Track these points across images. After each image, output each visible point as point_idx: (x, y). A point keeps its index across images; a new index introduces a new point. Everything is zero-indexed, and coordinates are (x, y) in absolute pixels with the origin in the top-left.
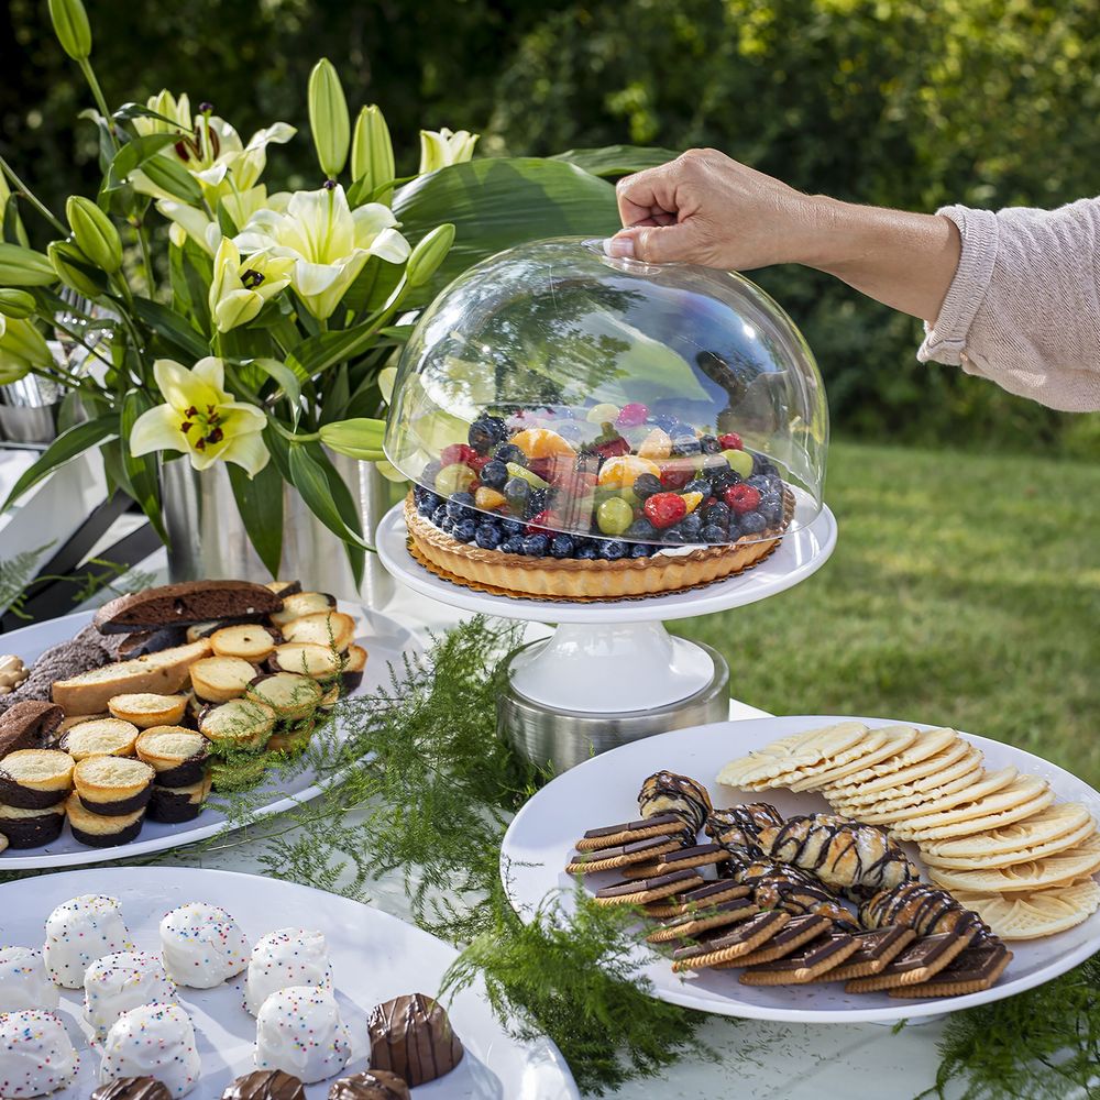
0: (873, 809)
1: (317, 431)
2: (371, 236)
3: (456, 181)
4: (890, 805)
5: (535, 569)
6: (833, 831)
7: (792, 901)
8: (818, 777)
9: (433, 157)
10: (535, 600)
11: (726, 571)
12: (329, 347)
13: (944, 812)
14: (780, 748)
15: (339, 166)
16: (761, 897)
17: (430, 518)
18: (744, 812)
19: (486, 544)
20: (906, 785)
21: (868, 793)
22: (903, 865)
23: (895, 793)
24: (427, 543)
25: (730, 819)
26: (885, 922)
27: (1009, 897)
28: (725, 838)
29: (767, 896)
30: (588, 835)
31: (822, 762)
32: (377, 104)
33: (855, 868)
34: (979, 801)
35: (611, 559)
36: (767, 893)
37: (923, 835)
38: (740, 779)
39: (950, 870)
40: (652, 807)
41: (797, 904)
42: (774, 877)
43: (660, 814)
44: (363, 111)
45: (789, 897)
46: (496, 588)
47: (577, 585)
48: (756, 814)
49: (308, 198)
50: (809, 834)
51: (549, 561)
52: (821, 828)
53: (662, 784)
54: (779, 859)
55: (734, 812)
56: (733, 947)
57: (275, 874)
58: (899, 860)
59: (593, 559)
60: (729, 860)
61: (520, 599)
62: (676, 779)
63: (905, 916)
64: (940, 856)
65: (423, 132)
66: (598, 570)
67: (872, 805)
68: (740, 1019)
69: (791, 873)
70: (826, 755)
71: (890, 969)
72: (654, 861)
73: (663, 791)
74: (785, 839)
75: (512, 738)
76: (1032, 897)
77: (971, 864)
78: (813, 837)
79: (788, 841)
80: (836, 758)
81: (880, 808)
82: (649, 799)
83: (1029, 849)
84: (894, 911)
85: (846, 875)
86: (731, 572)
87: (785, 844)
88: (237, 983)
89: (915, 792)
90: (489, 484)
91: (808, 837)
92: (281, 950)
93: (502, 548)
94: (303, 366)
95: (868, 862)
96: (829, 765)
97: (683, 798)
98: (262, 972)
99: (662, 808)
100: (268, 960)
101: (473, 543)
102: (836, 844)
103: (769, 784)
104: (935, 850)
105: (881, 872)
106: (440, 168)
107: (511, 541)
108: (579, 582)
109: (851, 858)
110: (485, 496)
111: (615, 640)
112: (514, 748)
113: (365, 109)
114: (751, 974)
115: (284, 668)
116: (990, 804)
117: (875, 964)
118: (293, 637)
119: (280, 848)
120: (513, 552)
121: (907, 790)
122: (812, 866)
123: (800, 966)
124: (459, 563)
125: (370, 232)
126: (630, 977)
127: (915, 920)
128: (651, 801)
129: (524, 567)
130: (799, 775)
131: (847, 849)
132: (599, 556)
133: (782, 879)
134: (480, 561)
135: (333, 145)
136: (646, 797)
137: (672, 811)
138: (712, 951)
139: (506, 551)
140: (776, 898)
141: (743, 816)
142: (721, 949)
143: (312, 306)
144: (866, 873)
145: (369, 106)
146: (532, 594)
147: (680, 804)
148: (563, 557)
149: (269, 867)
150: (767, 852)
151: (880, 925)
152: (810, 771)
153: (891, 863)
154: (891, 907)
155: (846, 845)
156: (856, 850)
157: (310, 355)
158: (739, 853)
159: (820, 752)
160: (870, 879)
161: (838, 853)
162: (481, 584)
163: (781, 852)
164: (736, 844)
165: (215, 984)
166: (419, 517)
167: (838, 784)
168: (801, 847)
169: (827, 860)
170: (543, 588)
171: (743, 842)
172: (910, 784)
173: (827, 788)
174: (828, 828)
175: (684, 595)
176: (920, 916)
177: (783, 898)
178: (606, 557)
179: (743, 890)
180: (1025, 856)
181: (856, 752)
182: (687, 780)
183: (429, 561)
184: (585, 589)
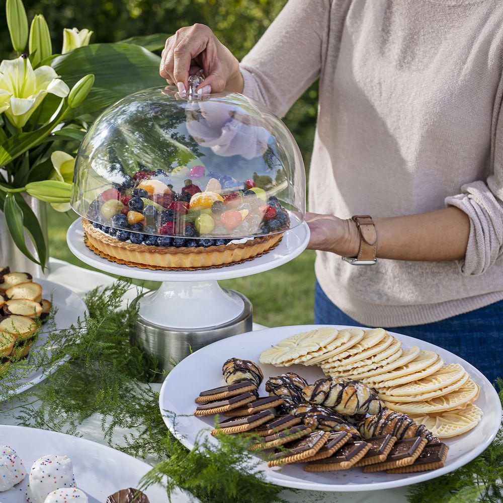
0: (350, 373)
1: (24, 186)
2: (46, 83)
3: (82, 55)
4: (360, 370)
5: (166, 253)
6: (344, 386)
7: (325, 425)
8: (319, 357)
9: (70, 42)
10: (165, 270)
11: (262, 251)
12: (23, 142)
13: (389, 372)
14: (290, 343)
15: (23, 46)
16: (308, 423)
17: (101, 229)
18: (288, 378)
19: (136, 241)
20: (367, 359)
21: (347, 364)
22: (378, 402)
23: (362, 364)
24: (101, 242)
25: (280, 382)
26: (377, 433)
27: (433, 416)
28: (278, 392)
29: (311, 422)
30: (202, 395)
31: (320, 349)
32: (42, 14)
33: (356, 405)
34: (406, 366)
35: (206, 247)
36: (312, 421)
37: (381, 385)
38: (276, 360)
39: (398, 403)
40: (233, 378)
41: (328, 426)
42: (314, 412)
43: (238, 381)
44: (35, 18)
45: (323, 422)
46: (142, 265)
47: (187, 261)
48: (294, 379)
49: (10, 64)
50: (331, 388)
51: (173, 248)
52: (336, 385)
53: (238, 365)
54: (314, 402)
55: (282, 378)
56: (305, 453)
57: (25, 425)
58: (376, 399)
59: (196, 247)
60: (283, 404)
61: (156, 270)
62: (245, 362)
63: (389, 429)
64: (392, 396)
65: (65, 29)
66: (200, 253)
67: (349, 370)
68: (298, 489)
69: (323, 409)
70: (322, 345)
71: (390, 458)
72: (245, 407)
73: (238, 369)
74: (318, 392)
75: (142, 343)
76: (443, 414)
77: (410, 399)
78: (333, 390)
79: (320, 392)
80: (328, 346)
81: (355, 372)
82: (231, 373)
83: (441, 389)
84: (382, 427)
85: (352, 409)
86: (264, 251)
87: (318, 394)
88: (20, 487)
89: (373, 363)
90: (135, 209)
91: (330, 390)
92: (49, 468)
93: (145, 243)
94: (8, 152)
95: (362, 402)
96: (325, 350)
97: (249, 372)
98: (38, 481)
99: (239, 378)
100: (42, 474)
101: (129, 241)
102: (347, 393)
103: (293, 362)
104: (388, 393)
105: (368, 407)
106: (74, 48)
107: (150, 239)
108: (189, 259)
109: (354, 400)
110: (133, 216)
111: (193, 290)
112: (144, 349)
113: (37, 17)
114: (311, 466)
115: (13, 312)
116: (413, 368)
117: (381, 457)
118: (13, 296)
119: (28, 411)
120: (152, 245)
121: (369, 362)
122: (333, 405)
123: (343, 460)
124: (120, 251)
125: (45, 81)
126: (252, 472)
127: (394, 431)
128: (232, 375)
129: (159, 253)
130: (309, 357)
131: (352, 395)
132: (198, 246)
133: (318, 413)
134: (134, 250)
135: (20, 36)
136: (229, 372)
137: (244, 379)
138: (291, 454)
139: (148, 245)
140: (316, 424)
141: (287, 380)
142: (297, 454)
143: (15, 121)
144: (361, 407)
145: (38, 15)
146: (163, 267)
147: (248, 375)
148: (180, 247)
149: (22, 421)
150: (308, 399)
151: (374, 435)
152: (316, 354)
153: (373, 401)
154: (380, 425)
155: (352, 393)
156: (357, 395)
157: (12, 146)
158: (287, 400)
159: (319, 344)
160: (362, 410)
161: (348, 397)
162: (133, 262)
163: (316, 399)
164: (285, 395)
165: (8, 489)
166: (94, 229)
167: (330, 360)
168: (327, 395)
169: (342, 402)
170: (169, 264)
171: (289, 394)
172: (369, 358)
173: (323, 363)
174: (340, 384)
175: (243, 264)
176: (396, 429)
177: (320, 424)
178: (203, 246)
179: (297, 420)
180: (439, 393)
181: (338, 343)
182: (250, 363)
183: (100, 252)
184: (192, 264)
